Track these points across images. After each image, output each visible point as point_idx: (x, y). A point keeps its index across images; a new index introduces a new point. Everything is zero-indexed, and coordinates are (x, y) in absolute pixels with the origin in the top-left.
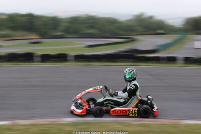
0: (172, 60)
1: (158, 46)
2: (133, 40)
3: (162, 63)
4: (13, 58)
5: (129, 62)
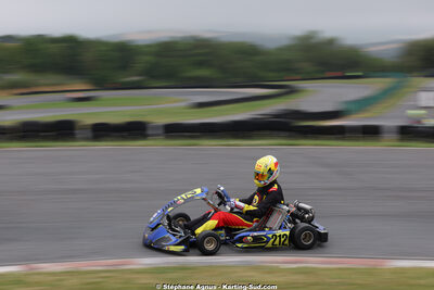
0: (371, 132)
4: (30, 132)
5: (279, 137)
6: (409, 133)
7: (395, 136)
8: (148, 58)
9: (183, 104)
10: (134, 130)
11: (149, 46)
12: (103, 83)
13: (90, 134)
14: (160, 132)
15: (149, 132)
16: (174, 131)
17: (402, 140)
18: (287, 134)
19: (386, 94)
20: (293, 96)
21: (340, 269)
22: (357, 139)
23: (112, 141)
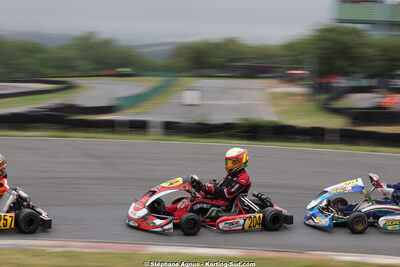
0: (139, 127)
1: (119, 99)
2: (70, 87)
3: (119, 133)
5: (52, 129)
6: (171, 128)
7: (160, 130)
17: (166, 134)
18: (60, 126)
19: (156, 92)
20: (69, 91)
22: (124, 133)
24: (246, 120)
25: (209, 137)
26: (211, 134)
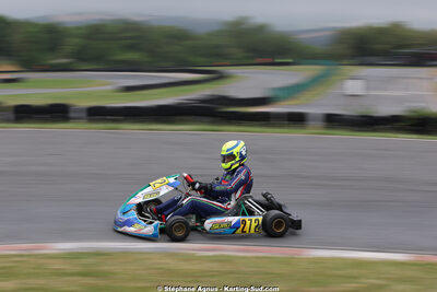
0: (297, 119)
1: (274, 89)
3: (274, 126)
5: (202, 122)
6: (333, 121)
7: (320, 124)
8: (77, 40)
9: (109, 87)
10: (57, 113)
11: (79, 28)
12: (31, 65)
13: (12, 116)
14: (84, 115)
15: (72, 115)
16: (97, 114)
17: (328, 128)
18: (211, 119)
19: (315, 82)
21: (257, 258)
22: (281, 126)
23: (34, 123)
24: (415, 112)
25: (374, 131)
26: (376, 127)
